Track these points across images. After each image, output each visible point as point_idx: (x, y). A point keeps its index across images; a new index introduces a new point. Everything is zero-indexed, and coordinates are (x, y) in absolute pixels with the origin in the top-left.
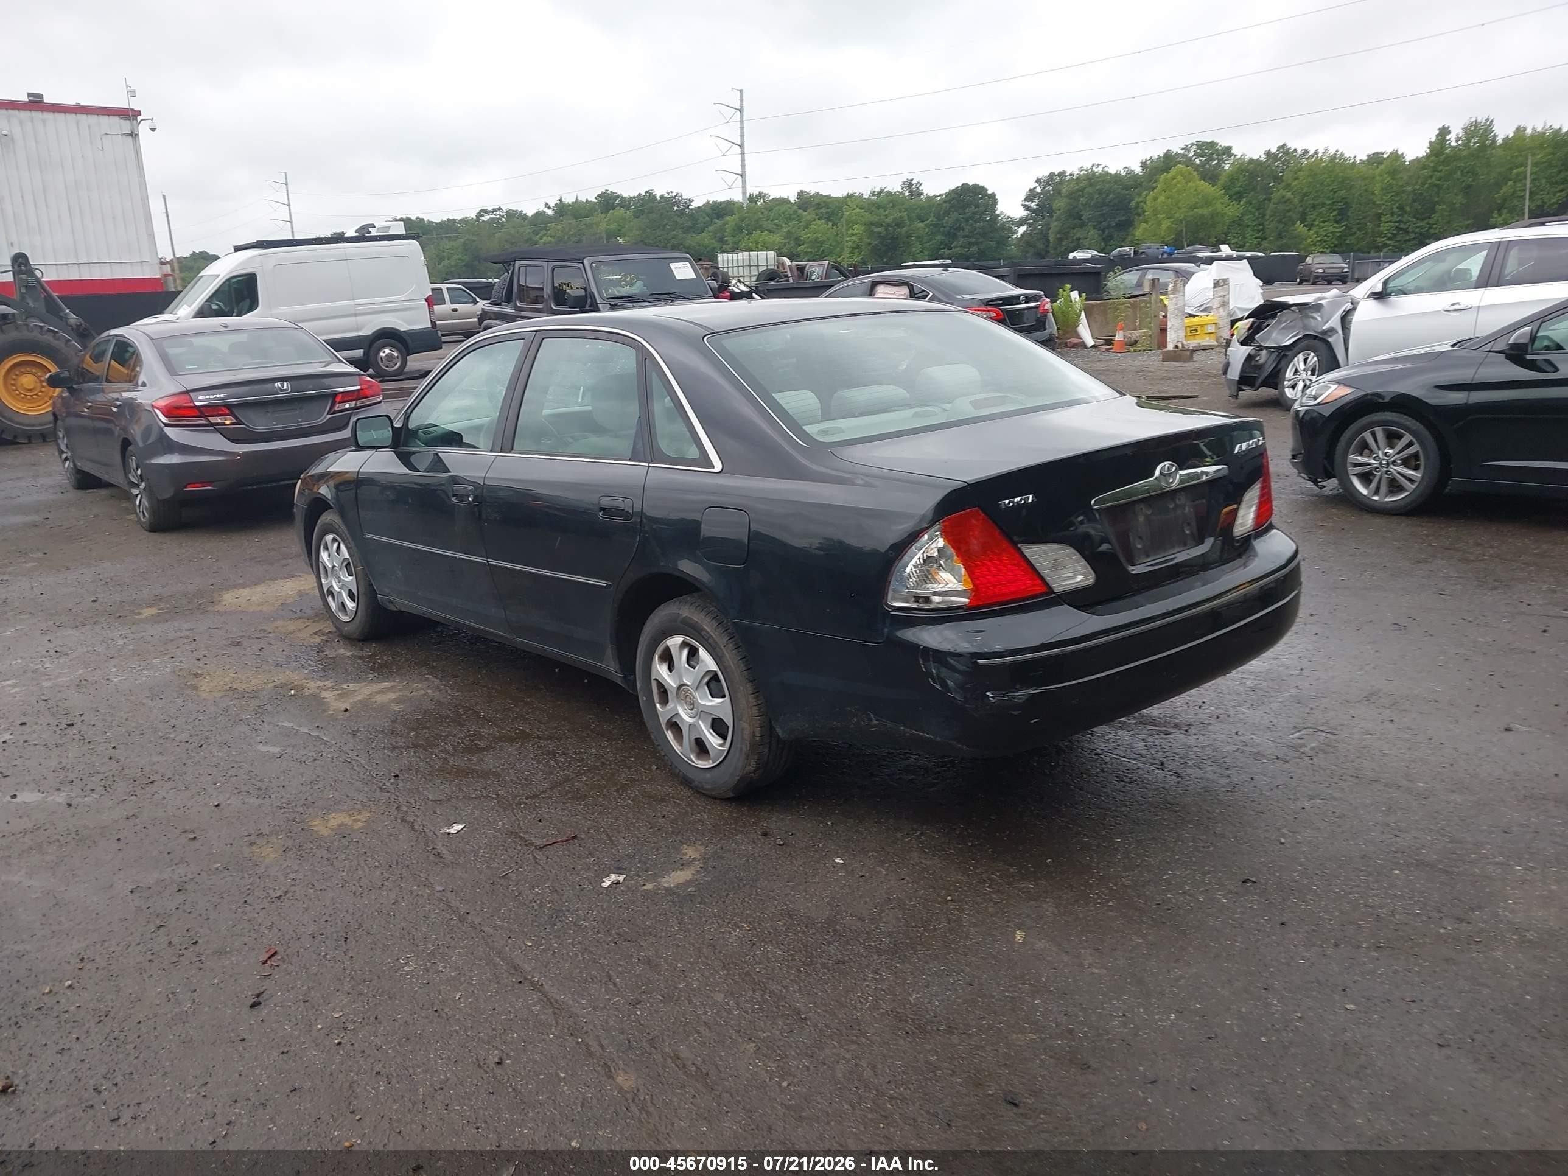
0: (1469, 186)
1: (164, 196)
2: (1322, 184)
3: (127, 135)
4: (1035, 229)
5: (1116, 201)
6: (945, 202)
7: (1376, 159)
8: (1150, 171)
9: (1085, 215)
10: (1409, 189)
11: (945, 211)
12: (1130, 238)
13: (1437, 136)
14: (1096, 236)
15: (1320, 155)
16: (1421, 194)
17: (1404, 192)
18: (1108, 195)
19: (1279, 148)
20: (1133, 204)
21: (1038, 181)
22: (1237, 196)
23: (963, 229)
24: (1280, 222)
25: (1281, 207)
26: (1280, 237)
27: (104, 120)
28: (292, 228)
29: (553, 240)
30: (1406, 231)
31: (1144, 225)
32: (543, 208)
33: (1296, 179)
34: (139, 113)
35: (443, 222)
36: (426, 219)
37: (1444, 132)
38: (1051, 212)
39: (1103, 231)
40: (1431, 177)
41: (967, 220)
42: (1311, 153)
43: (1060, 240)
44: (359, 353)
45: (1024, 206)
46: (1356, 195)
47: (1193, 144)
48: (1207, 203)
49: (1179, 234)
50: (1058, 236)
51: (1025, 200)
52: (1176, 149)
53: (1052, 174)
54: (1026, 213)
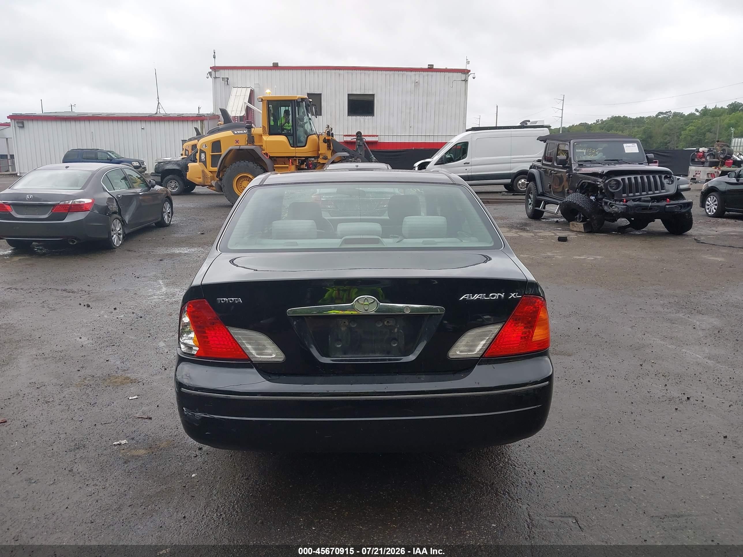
1: (497, 106)
3: (463, 80)
27: (455, 74)
28: (562, 120)
29: (695, 128)
32: (694, 111)
34: (469, 71)
35: (637, 119)
36: (628, 117)
44: (509, 181)
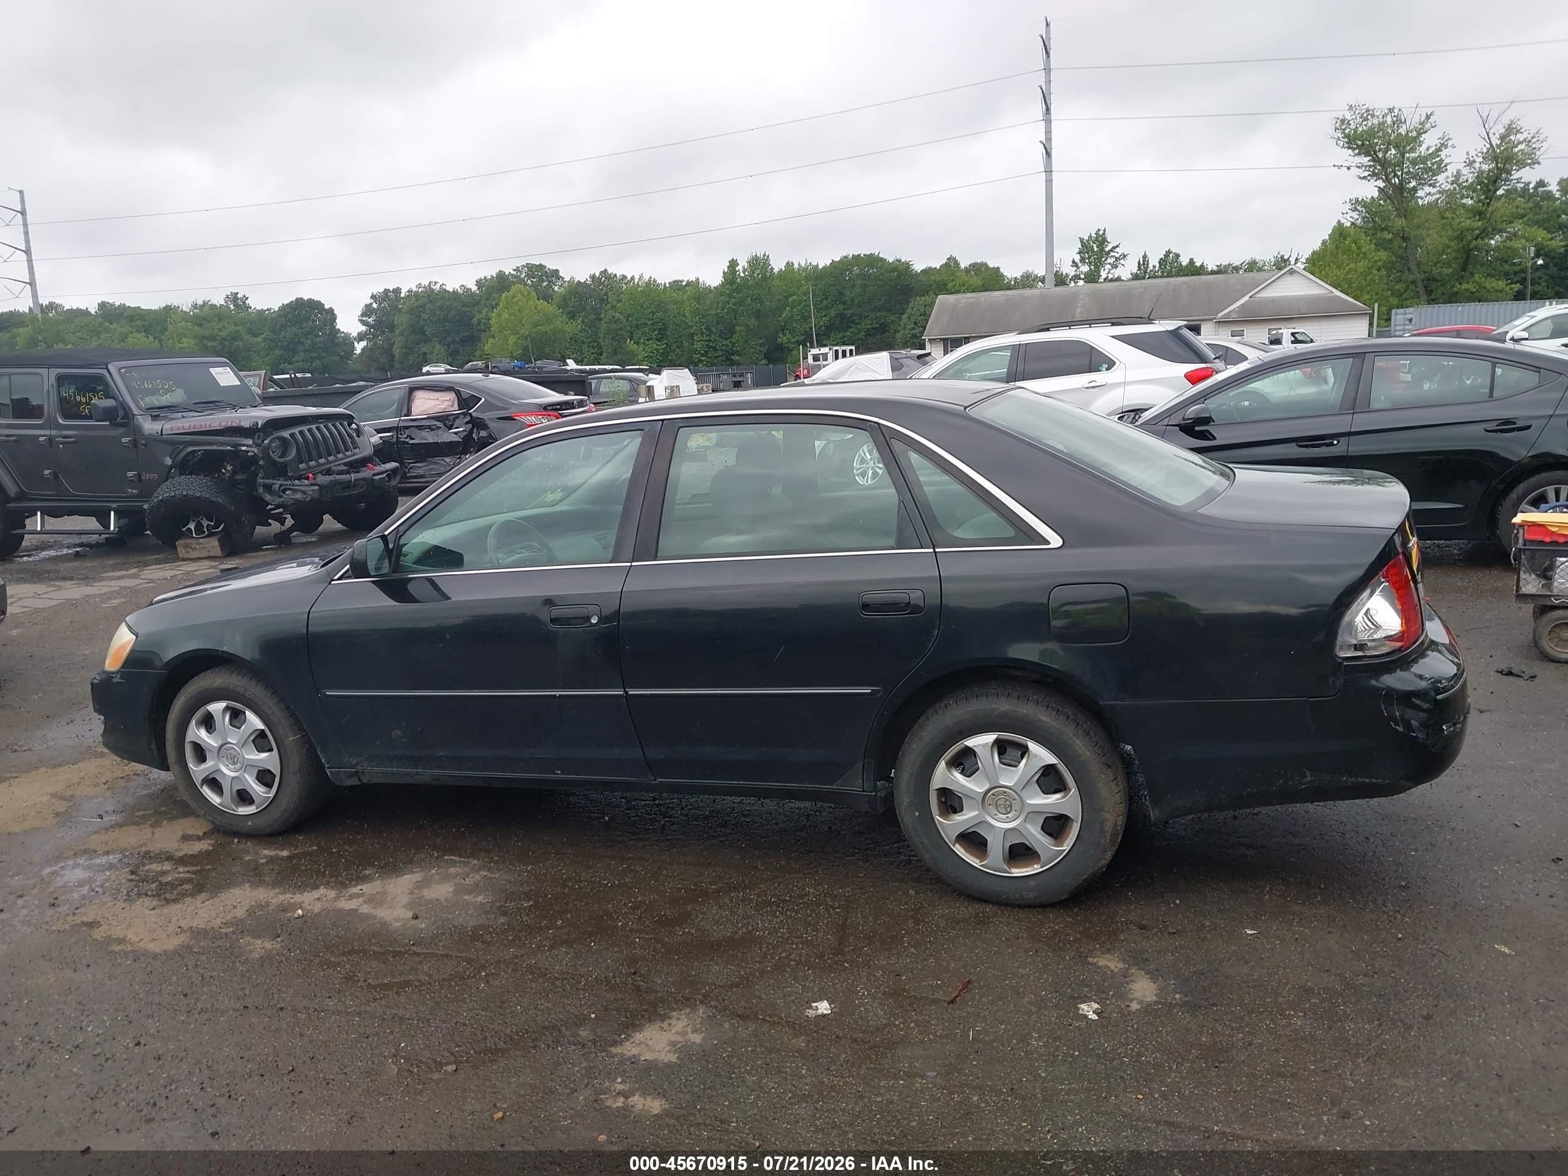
0: (759, 311)
2: (642, 306)
4: (376, 344)
5: (458, 317)
6: (280, 316)
7: (676, 285)
8: (486, 289)
9: (429, 331)
10: (713, 312)
11: (281, 326)
12: (478, 353)
13: (728, 267)
14: (442, 351)
15: (636, 281)
16: (723, 317)
17: (709, 315)
18: (449, 311)
19: (601, 272)
20: (475, 320)
21: (373, 297)
22: (572, 316)
23: (303, 344)
24: (613, 339)
25: (614, 326)
26: (615, 353)
30: (715, 349)
31: (491, 340)
33: (620, 301)
37: (733, 264)
38: (392, 328)
39: (449, 346)
40: (728, 303)
41: (306, 335)
42: (629, 278)
43: (406, 355)
45: (359, 320)
46: (671, 317)
47: (523, 266)
48: (548, 321)
49: (526, 349)
50: (403, 350)
51: (363, 315)
52: (508, 269)
53: (386, 291)
54: (364, 328)
